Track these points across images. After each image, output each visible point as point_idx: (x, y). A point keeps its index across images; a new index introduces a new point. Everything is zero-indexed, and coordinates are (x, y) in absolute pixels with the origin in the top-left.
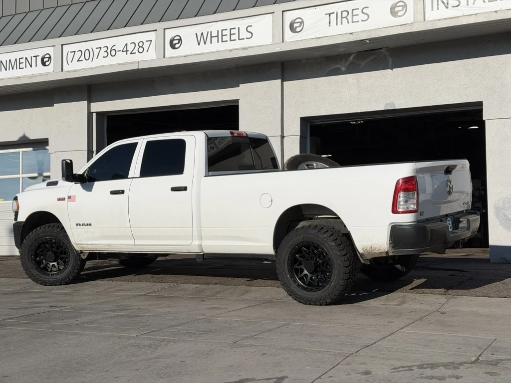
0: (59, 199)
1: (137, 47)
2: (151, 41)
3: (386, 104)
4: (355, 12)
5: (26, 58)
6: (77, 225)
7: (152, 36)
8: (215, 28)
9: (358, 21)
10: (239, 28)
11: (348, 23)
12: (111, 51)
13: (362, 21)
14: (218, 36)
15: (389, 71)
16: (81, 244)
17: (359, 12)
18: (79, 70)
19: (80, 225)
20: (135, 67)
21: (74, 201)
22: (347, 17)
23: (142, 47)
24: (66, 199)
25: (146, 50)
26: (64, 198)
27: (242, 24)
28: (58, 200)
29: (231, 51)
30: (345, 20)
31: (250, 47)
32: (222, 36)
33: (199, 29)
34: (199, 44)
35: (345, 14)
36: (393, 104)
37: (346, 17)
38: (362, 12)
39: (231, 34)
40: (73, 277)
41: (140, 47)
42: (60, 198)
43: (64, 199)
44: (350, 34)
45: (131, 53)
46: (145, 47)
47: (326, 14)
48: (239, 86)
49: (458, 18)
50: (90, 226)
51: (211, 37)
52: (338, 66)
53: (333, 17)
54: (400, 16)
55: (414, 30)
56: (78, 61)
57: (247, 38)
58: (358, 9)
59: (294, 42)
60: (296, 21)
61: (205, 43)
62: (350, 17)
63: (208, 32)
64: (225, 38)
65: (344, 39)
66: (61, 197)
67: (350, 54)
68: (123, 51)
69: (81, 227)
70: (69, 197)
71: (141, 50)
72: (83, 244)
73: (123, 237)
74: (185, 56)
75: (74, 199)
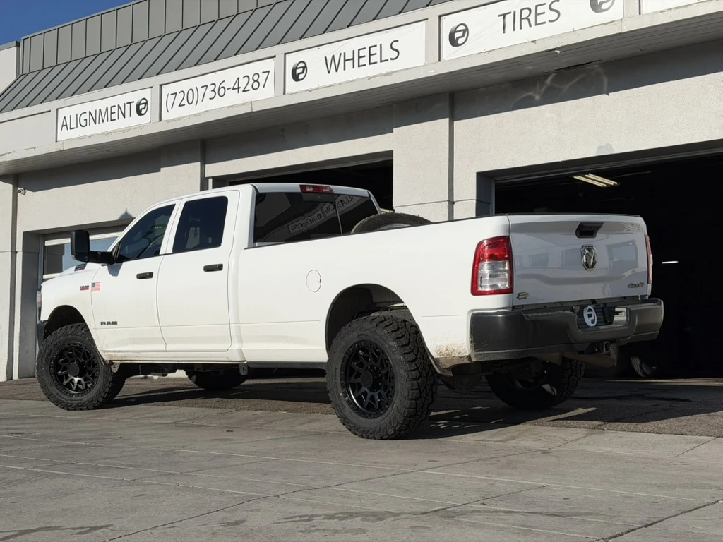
0: (83, 288)
1: (251, 81)
2: (269, 72)
3: (599, 148)
4: (540, 10)
5: (119, 106)
6: (102, 323)
7: (269, 65)
8: (349, 47)
9: (545, 23)
10: (381, 45)
11: (530, 26)
12: (219, 90)
13: (550, 21)
14: (353, 59)
15: (604, 96)
16: (108, 351)
17: (545, 8)
18: (180, 119)
19: (105, 323)
20: (247, 110)
21: (98, 290)
22: (529, 18)
23: (257, 81)
25: (262, 85)
26: (88, 286)
27: (384, 39)
28: (82, 289)
29: (370, 78)
30: (525, 22)
31: (395, 72)
32: (359, 57)
33: (329, 51)
34: (329, 72)
35: (525, 13)
36: (608, 146)
37: (527, 18)
38: (551, 9)
39: (370, 55)
40: (103, 398)
41: (255, 81)
42: (83, 287)
43: (87, 288)
44: (532, 42)
45: (244, 91)
46: (262, 80)
47: (499, 16)
48: (392, 132)
49: (690, 7)
50: (115, 325)
51: (345, 61)
52: (530, 94)
53: (509, 18)
54: (605, 10)
55: (625, 29)
56: (180, 106)
57: (391, 59)
58: (545, 4)
59: (456, 59)
60: (457, 30)
61: (337, 70)
62: (532, 18)
63: (341, 54)
64: (362, 61)
65: (524, 50)
66: (85, 285)
67: (546, 75)
68: (233, 89)
69: (107, 326)
70: (93, 285)
71: (256, 85)
72: (110, 351)
73: (153, 340)
74: (310, 91)
75: (99, 287)
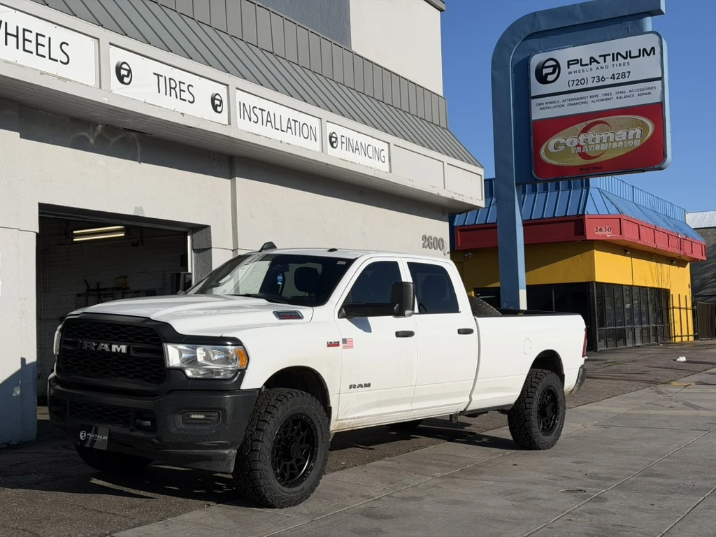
0: (330, 345)
3: (136, 208)
6: (351, 387)
9: (185, 100)
10: (50, 39)
11: (176, 97)
13: (189, 101)
14: (17, 36)
15: (137, 163)
17: (184, 87)
19: (354, 387)
22: (176, 89)
24: (341, 343)
26: (338, 342)
28: (328, 346)
29: (42, 73)
30: (173, 92)
32: (25, 40)
36: (141, 209)
38: (188, 90)
39: (38, 44)
42: (331, 343)
43: (337, 344)
44: (181, 113)
47: (154, 74)
51: (6, 33)
52: (85, 134)
57: (61, 62)
58: (183, 83)
60: (123, 67)
66: (333, 340)
70: (344, 341)
75: (352, 342)
